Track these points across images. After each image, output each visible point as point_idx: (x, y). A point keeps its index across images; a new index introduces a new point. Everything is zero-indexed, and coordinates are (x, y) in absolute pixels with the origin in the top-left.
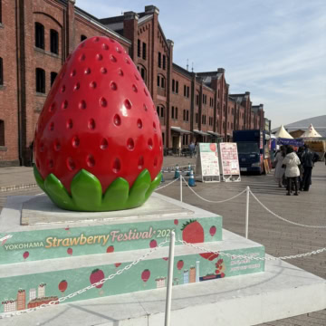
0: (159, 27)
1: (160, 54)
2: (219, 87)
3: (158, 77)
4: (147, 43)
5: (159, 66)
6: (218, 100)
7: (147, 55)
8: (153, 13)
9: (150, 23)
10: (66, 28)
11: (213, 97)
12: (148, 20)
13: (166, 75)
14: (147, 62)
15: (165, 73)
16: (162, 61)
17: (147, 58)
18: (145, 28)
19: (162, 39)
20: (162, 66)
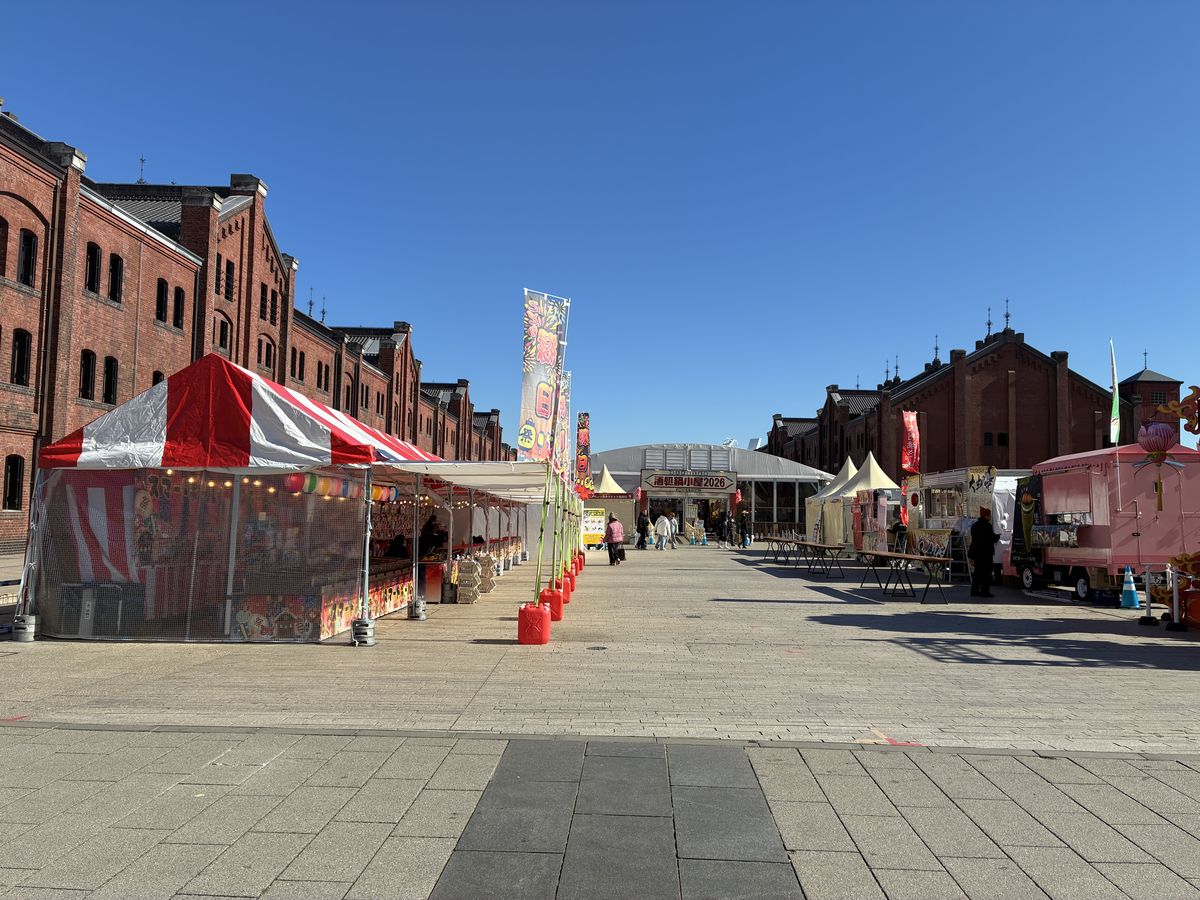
0: (265, 227)
1: (264, 287)
2: (397, 368)
3: (260, 342)
4: (236, 262)
5: (263, 315)
6: (396, 398)
7: (236, 290)
8: (253, 194)
9: (246, 215)
10: (57, 226)
11: (384, 390)
12: (241, 209)
13: (277, 338)
14: (234, 305)
15: (275, 332)
16: (269, 304)
17: (235, 297)
18: (234, 226)
19: (271, 254)
20: (268, 316)
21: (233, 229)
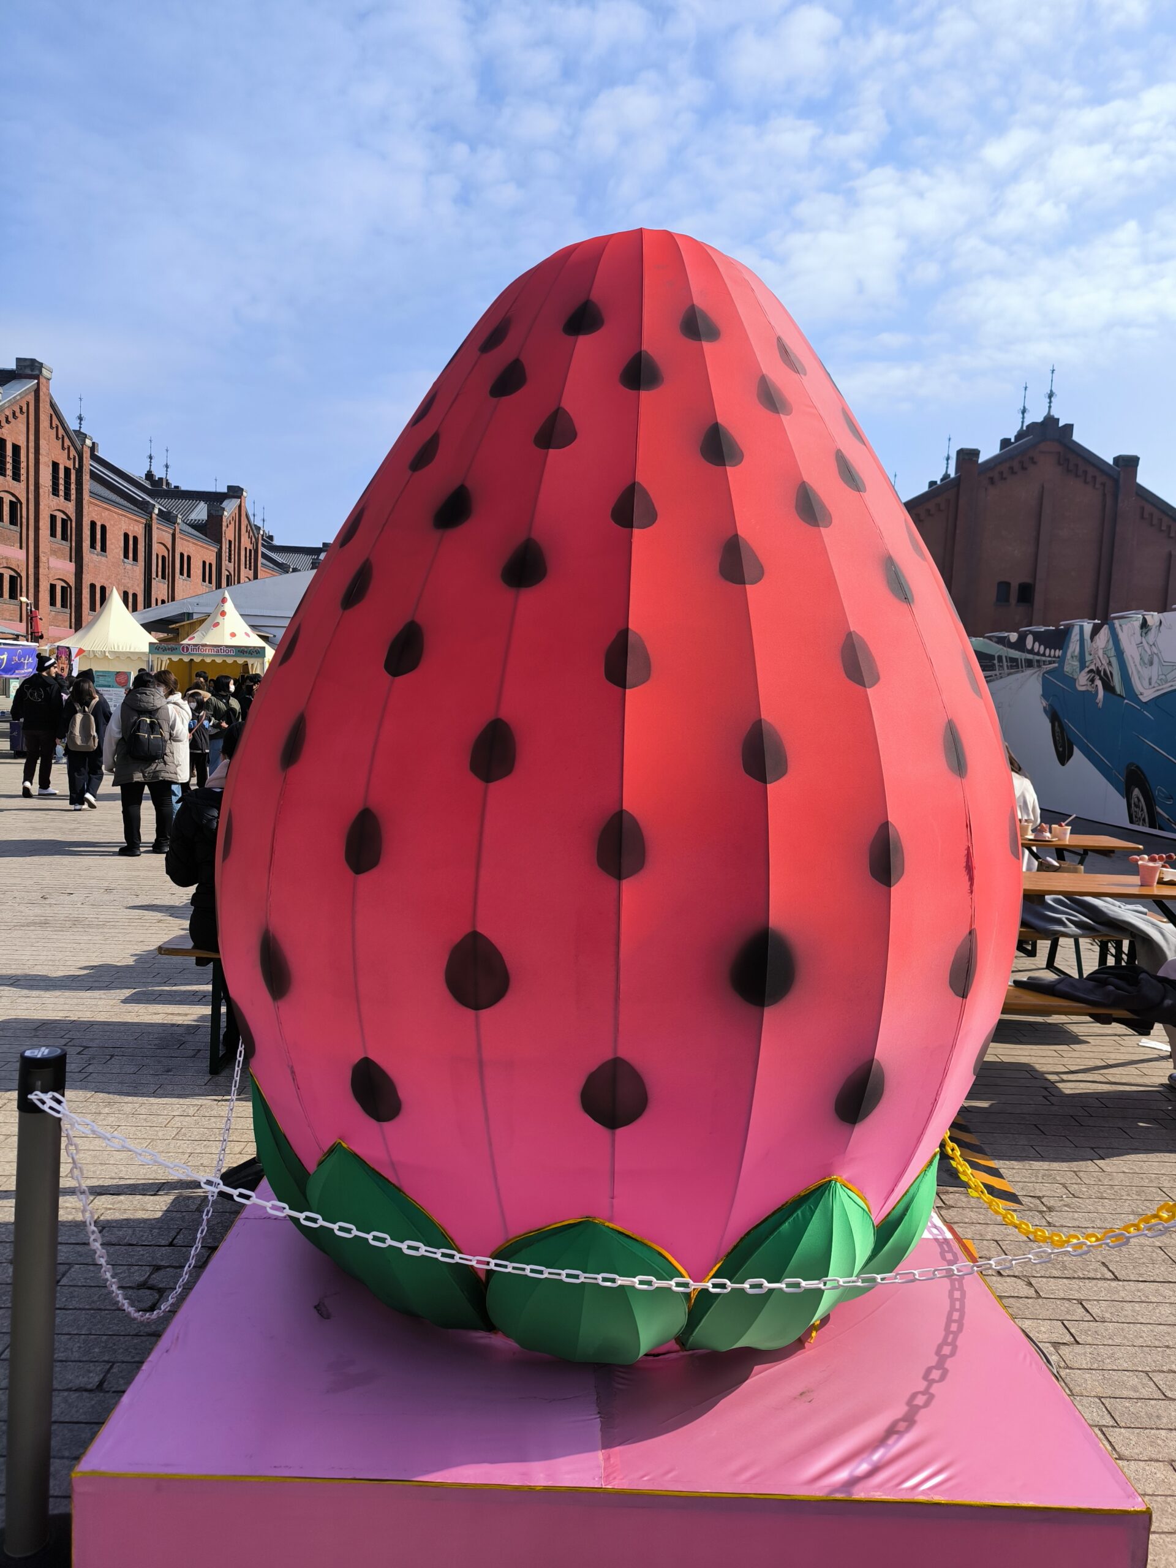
0: (53, 406)
1: (55, 466)
3: (53, 518)
4: (22, 443)
5: (55, 492)
7: (23, 471)
8: (37, 377)
9: (31, 398)
11: (211, 558)
12: (26, 393)
13: (72, 513)
14: (23, 485)
15: (70, 508)
16: (62, 481)
17: (23, 477)
18: (18, 411)
19: (61, 431)
20: (62, 493)
21: (18, 414)
